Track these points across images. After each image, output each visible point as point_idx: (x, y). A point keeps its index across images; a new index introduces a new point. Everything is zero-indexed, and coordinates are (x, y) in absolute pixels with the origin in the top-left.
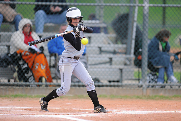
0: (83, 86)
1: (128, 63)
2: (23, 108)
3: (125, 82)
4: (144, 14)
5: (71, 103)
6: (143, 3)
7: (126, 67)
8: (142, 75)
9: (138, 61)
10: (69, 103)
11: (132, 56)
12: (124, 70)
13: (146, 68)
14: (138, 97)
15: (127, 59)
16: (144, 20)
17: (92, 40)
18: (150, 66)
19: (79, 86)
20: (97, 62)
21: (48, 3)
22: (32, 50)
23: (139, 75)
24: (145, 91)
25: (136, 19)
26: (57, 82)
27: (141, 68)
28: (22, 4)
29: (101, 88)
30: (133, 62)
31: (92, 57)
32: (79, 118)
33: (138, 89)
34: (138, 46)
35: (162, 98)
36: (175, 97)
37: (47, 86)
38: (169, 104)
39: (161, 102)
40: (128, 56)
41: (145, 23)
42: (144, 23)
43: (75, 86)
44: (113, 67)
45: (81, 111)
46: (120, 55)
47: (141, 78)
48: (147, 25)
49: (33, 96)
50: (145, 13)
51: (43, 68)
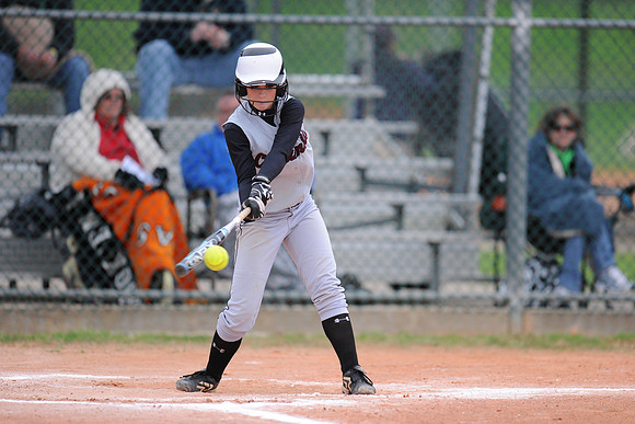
0: (304, 302)
1: (459, 221)
2: (97, 377)
3: (448, 289)
4: (513, 51)
5: (260, 363)
6: (512, 14)
7: (451, 236)
8: (508, 266)
9: (493, 216)
10: (254, 363)
11: (474, 199)
12: (444, 248)
13: (522, 240)
14: (494, 341)
15: (457, 208)
16: (515, 73)
17: (334, 144)
18: (535, 232)
19: (290, 302)
20: (353, 220)
21: (182, 16)
22: (125, 179)
23: (495, 265)
24: (516, 319)
25: (485, 71)
26: (213, 287)
27: (504, 239)
28: (90, 17)
29: (367, 309)
30: (475, 220)
31: (333, 203)
32: (290, 414)
33: (493, 314)
34: (495, 165)
35: (577, 343)
36: (623, 339)
37: (177, 302)
38: (600, 365)
39: (574, 358)
40: (458, 198)
41: (519, 83)
42: (513, 85)
43: (274, 301)
44: (408, 235)
45: (297, 390)
46: (431, 197)
47: (503, 273)
48: (525, 91)
49: (131, 335)
50: (519, 48)
51: (165, 239)
